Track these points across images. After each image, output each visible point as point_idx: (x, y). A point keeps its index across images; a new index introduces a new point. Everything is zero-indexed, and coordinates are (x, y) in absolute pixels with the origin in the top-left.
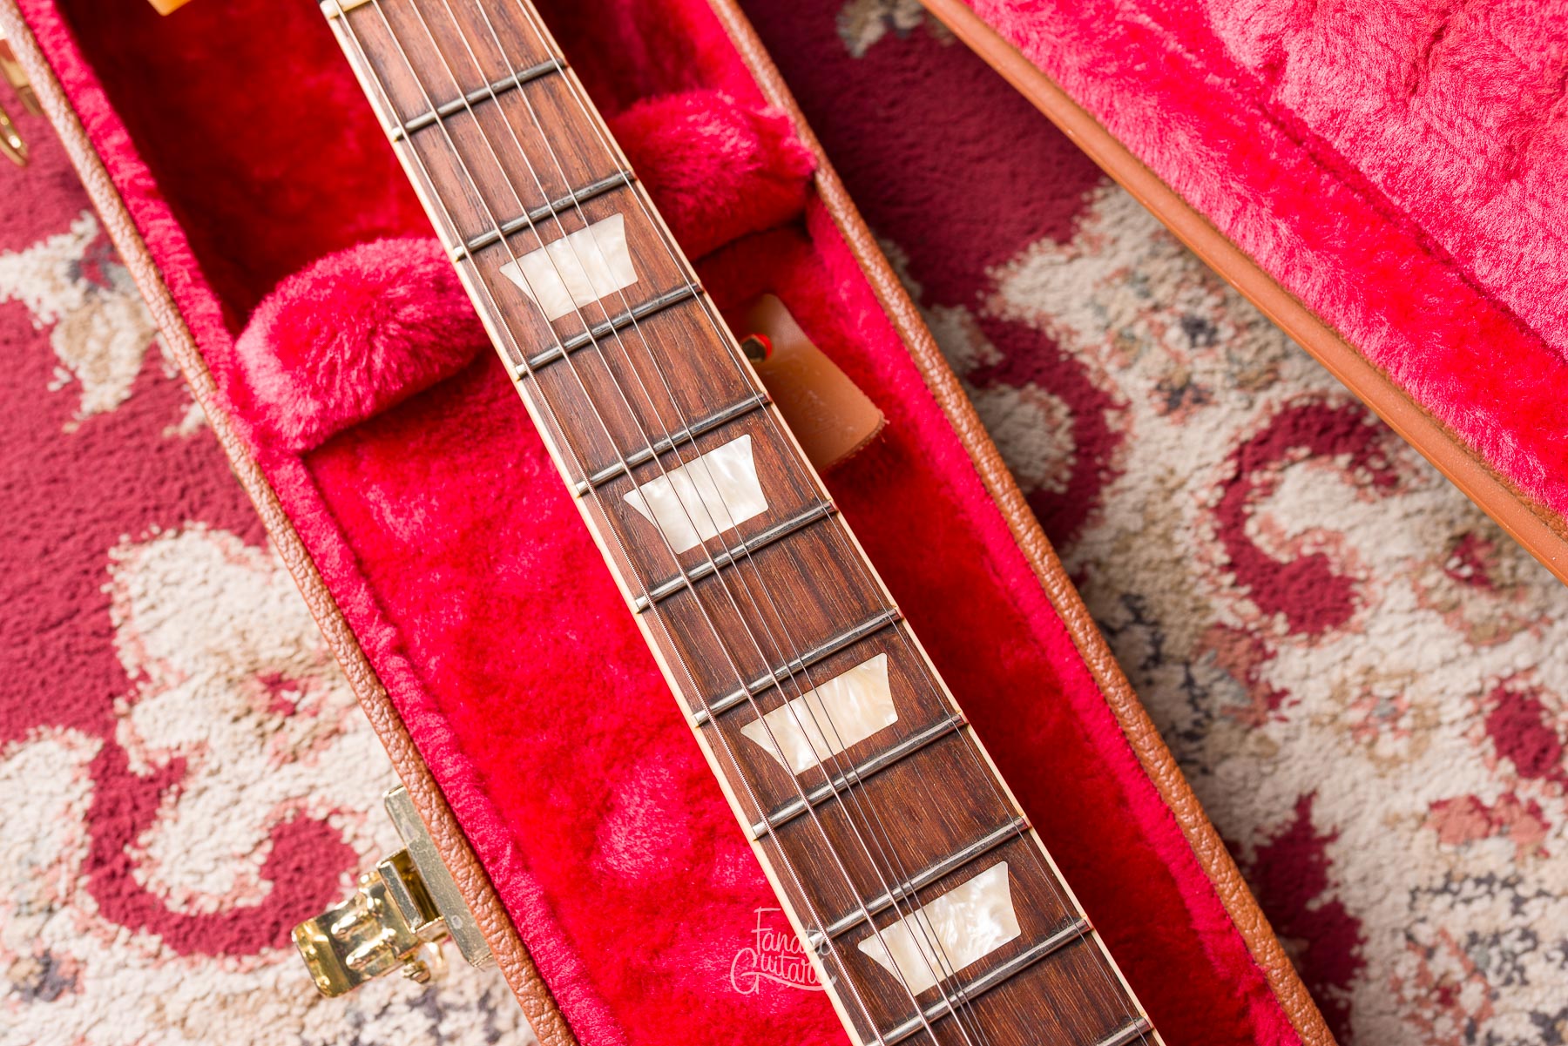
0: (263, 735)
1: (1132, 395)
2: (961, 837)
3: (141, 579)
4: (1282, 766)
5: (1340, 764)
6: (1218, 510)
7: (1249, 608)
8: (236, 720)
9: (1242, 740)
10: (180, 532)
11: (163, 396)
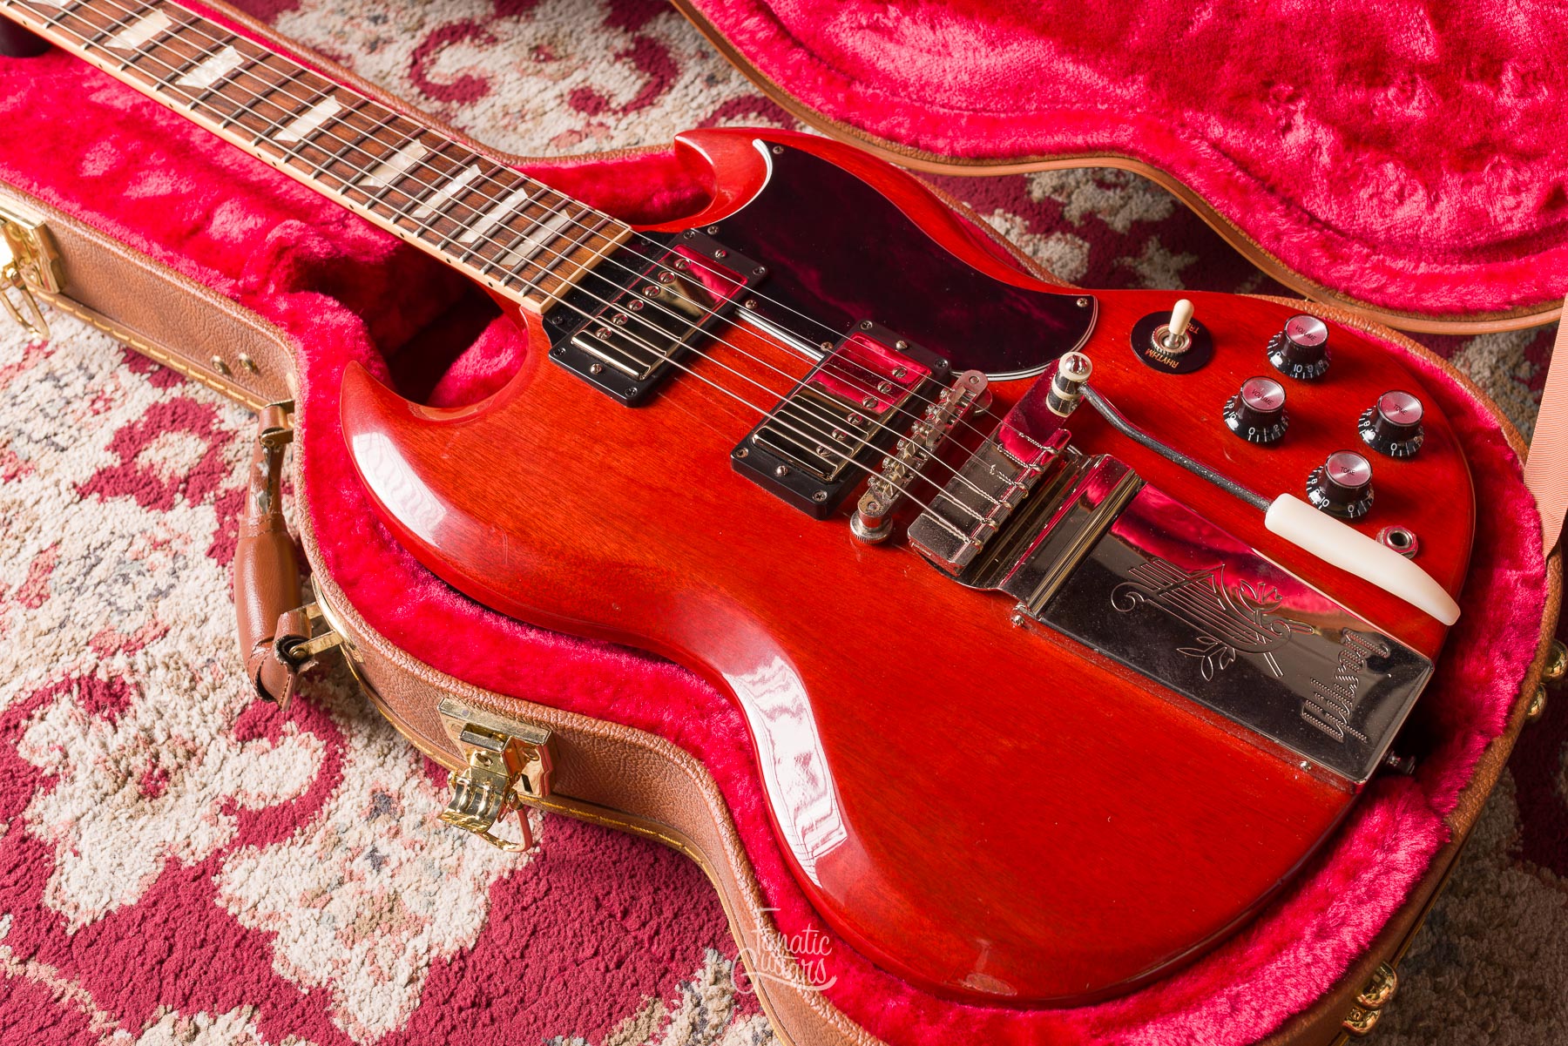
7: (437, 104)
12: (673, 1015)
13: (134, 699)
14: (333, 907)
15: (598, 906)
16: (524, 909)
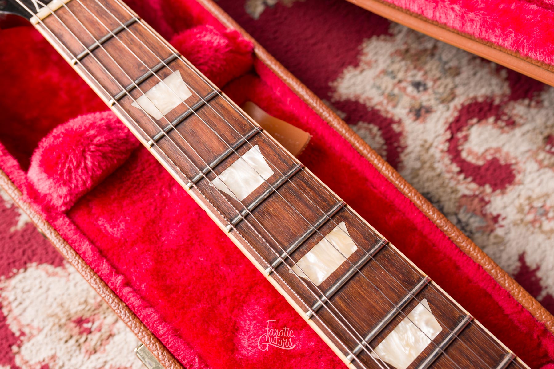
0: (79, 345)
1: (401, 116)
2: (402, 293)
3: (13, 293)
4: (508, 245)
5: (531, 238)
6: (449, 151)
7: (473, 186)
8: (66, 342)
9: (488, 239)
10: (26, 269)
11: (7, 216)
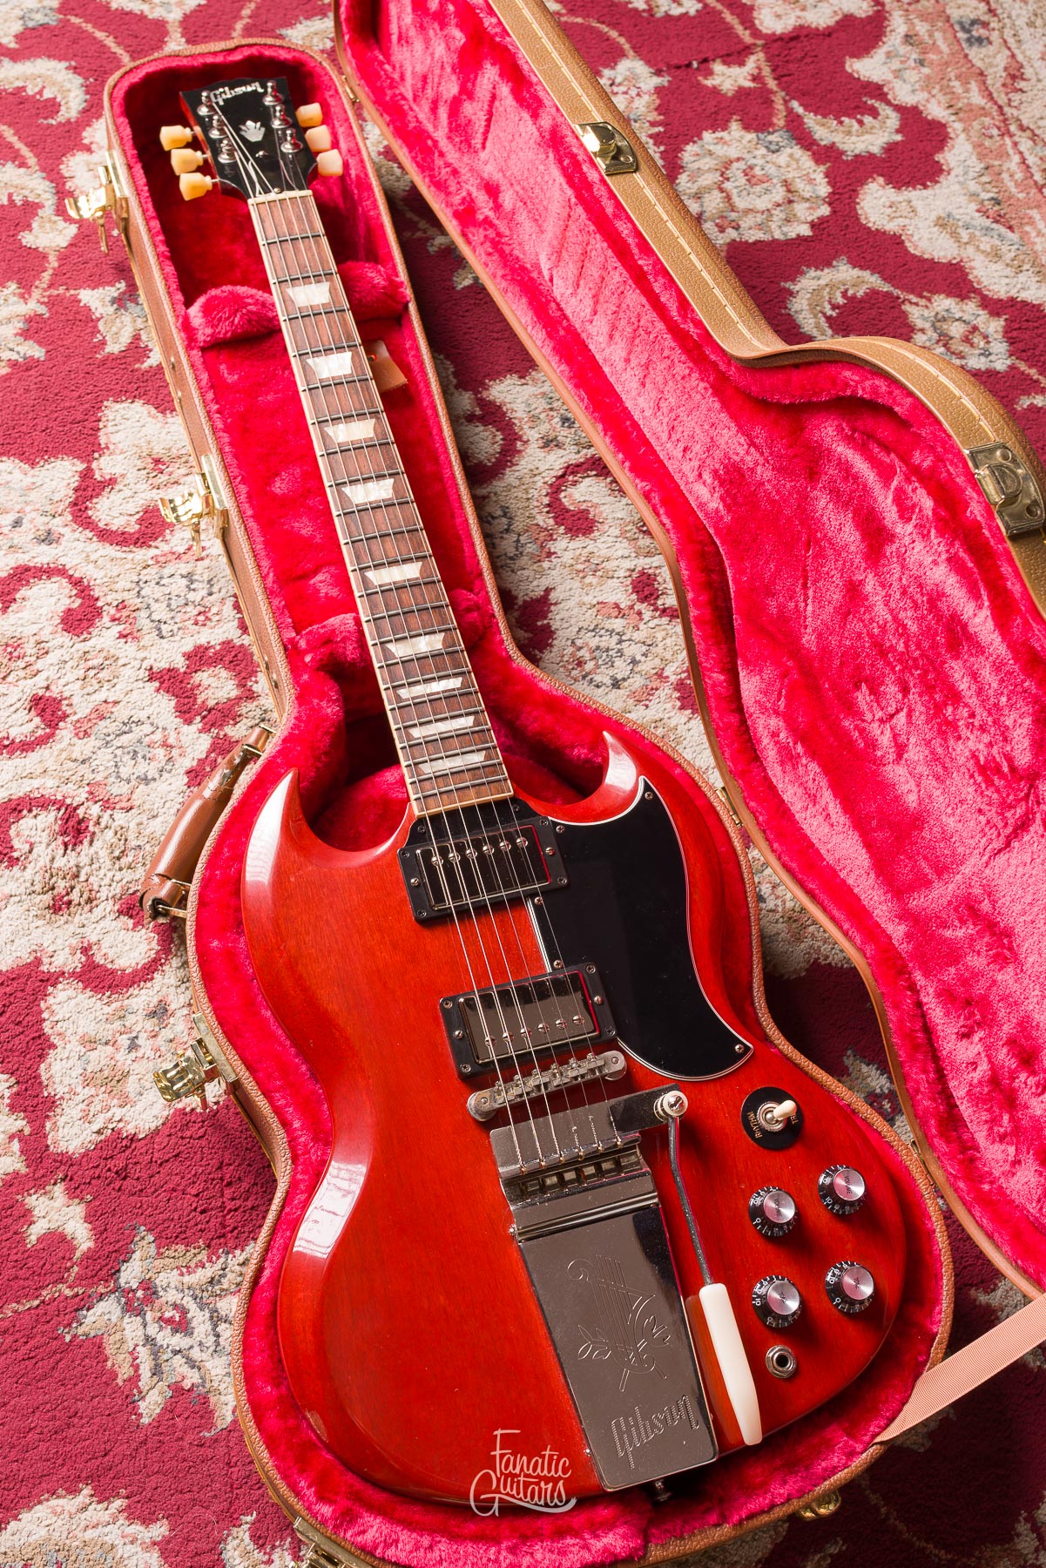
1: (530, 438)
2: (382, 469)
3: (114, 414)
4: (544, 577)
5: (568, 582)
6: (551, 485)
8: (139, 470)
9: (532, 565)
10: (133, 402)
11: (139, 352)
12: (207, 1265)
13: (86, 842)
14: (93, 1055)
15: (220, 1168)
16: (182, 1138)
